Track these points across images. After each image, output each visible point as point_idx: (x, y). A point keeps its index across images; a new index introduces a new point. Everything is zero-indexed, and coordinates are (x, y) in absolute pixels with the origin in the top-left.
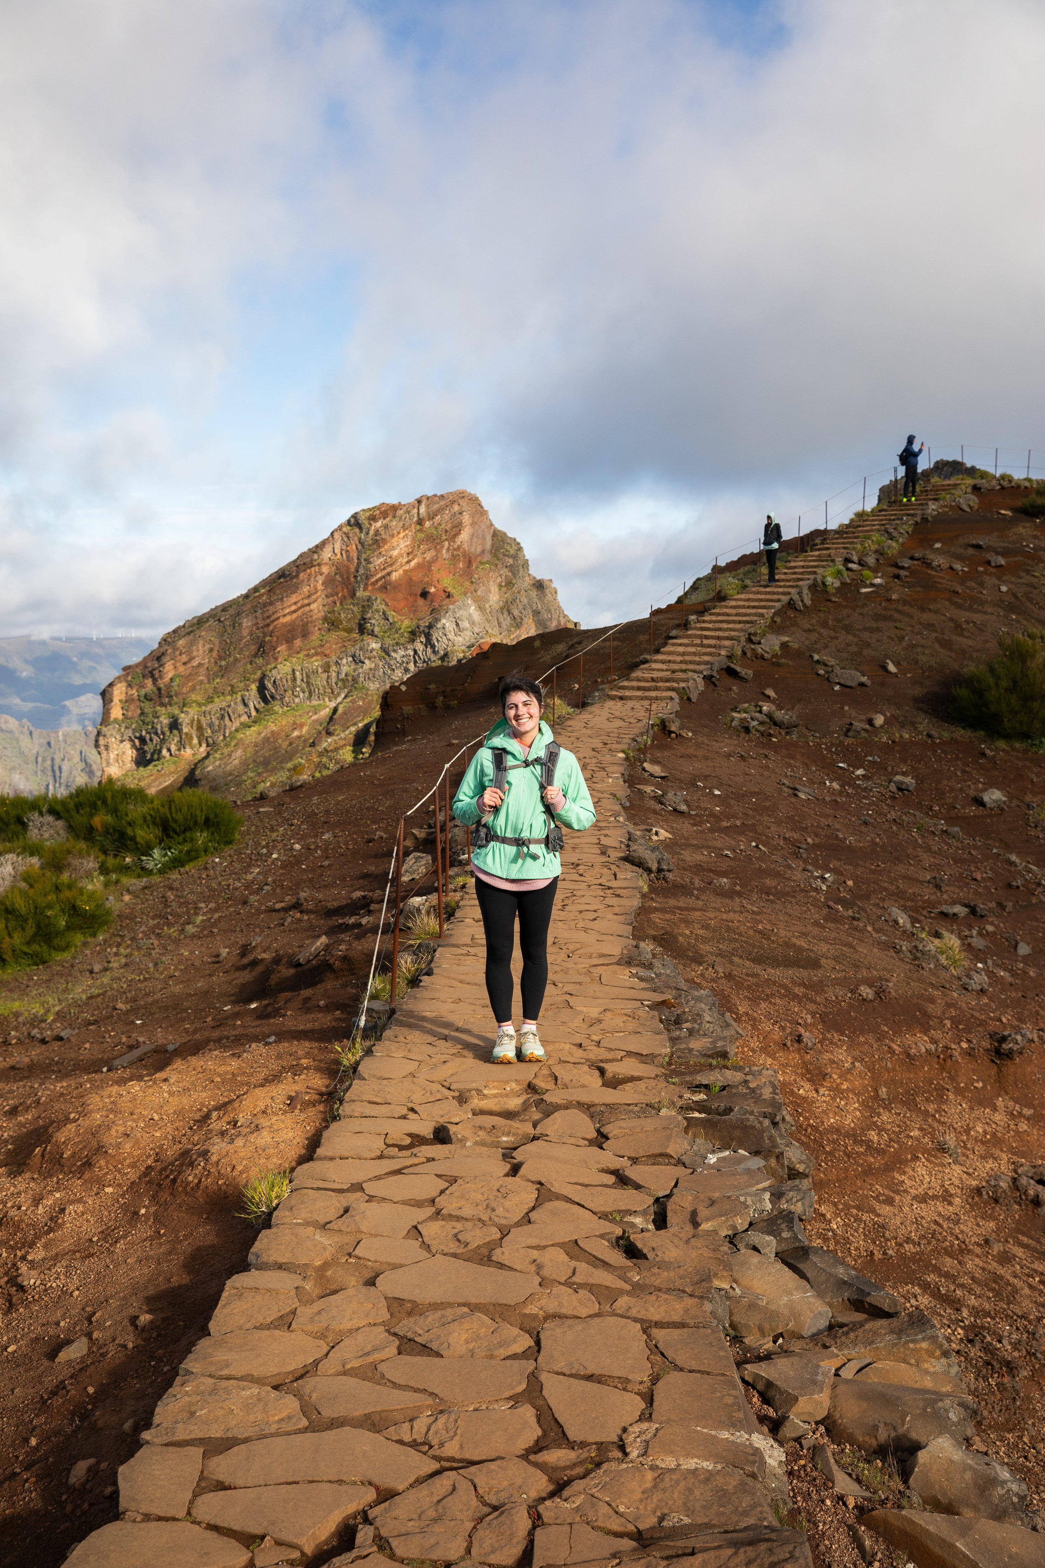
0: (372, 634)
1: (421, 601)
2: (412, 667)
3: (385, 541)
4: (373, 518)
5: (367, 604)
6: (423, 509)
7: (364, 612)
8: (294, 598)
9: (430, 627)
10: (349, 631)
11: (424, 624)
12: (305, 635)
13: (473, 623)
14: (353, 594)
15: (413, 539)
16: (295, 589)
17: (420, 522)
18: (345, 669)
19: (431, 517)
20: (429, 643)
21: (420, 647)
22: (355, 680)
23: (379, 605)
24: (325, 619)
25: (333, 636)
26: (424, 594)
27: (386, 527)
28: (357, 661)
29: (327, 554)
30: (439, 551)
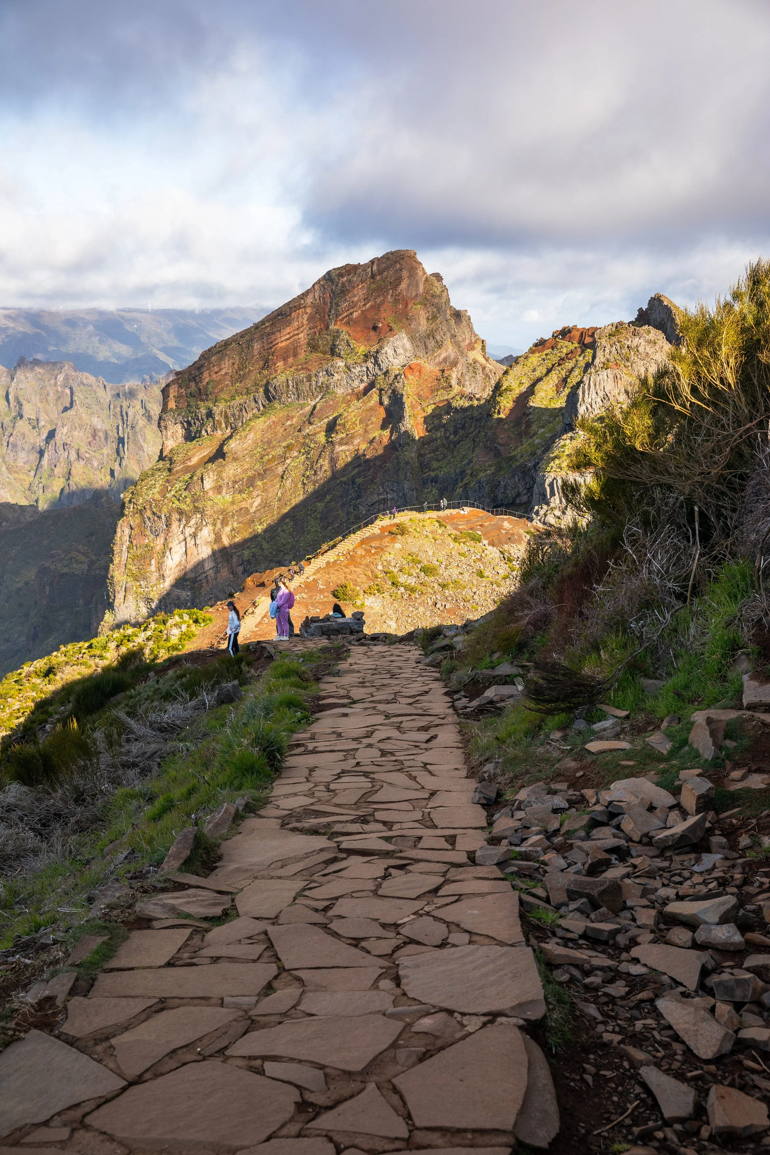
0: (339, 356)
1: (372, 333)
2: (365, 378)
3: (349, 291)
4: (341, 275)
5: (336, 335)
6: (375, 268)
7: (334, 340)
8: (288, 330)
9: (377, 352)
10: (324, 353)
11: (374, 349)
12: (295, 355)
13: (406, 350)
14: (327, 328)
15: (368, 289)
16: (289, 323)
17: (373, 276)
18: (321, 380)
19: (380, 273)
20: (376, 363)
21: (371, 366)
22: (328, 387)
23: (344, 336)
24: (309, 344)
25: (314, 356)
26: (375, 328)
27: (349, 281)
28: (329, 374)
29: (309, 300)
30: (385, 297)
